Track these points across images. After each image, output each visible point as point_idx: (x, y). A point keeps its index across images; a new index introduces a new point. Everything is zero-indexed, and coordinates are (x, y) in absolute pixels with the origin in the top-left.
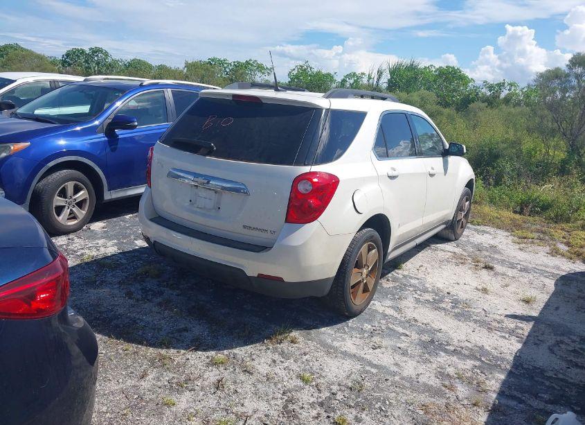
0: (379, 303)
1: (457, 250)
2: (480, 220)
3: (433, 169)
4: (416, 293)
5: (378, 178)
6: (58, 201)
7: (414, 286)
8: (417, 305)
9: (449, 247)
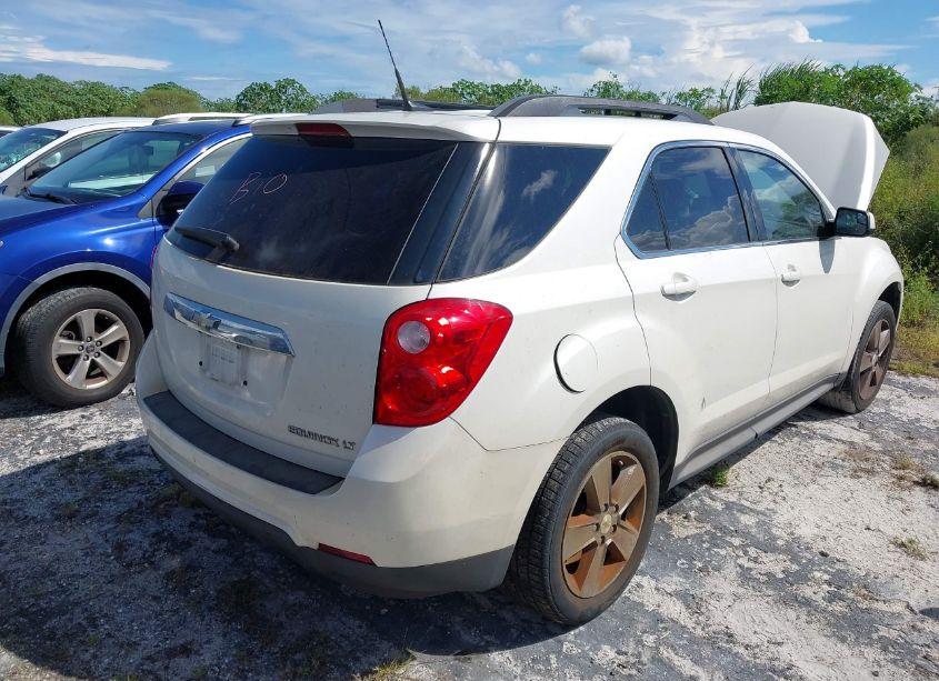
0: (653, 583)
1: (860, 437)
2: (917, 366)
3: (792, 268)
4: (746, 553)
5: (634, 302)
6: (63, 345)
7: (745, 534)
8: (741, 591)
9: (840, 429)
